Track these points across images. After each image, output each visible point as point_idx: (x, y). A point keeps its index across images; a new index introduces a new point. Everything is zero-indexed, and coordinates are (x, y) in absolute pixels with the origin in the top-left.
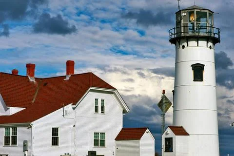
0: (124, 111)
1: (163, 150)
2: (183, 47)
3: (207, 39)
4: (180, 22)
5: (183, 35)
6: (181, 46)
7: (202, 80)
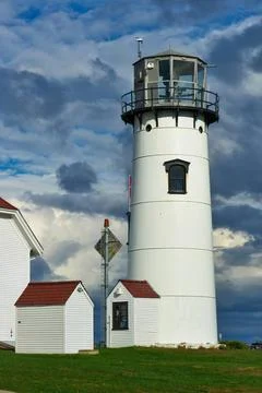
0: (33, 253)
1: (110, 326)
2: (149, 128)
3: (194, 113)
4: (142, 81)
5: (148, 104)
6: (144, 127)
7: (185, 193)
